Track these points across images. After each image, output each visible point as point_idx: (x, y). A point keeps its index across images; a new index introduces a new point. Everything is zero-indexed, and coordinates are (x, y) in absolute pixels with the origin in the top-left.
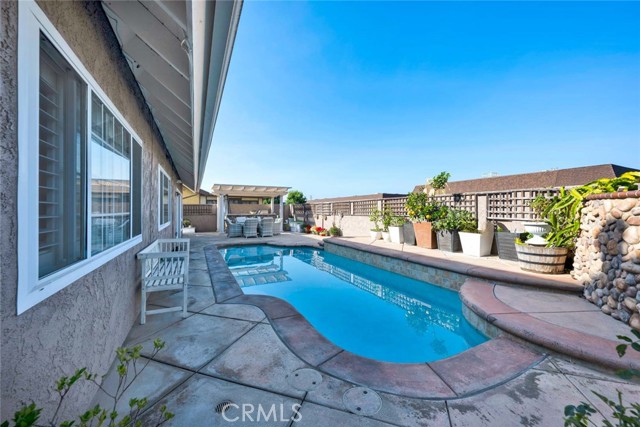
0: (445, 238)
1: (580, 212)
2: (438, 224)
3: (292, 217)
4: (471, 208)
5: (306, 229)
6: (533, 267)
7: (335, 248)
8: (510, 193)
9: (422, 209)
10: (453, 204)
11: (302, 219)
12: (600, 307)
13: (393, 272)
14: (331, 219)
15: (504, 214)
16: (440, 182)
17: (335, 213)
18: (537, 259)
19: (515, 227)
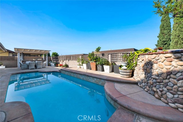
0: (99, 67)
1: (137, 59)
2: (97, 63)
3: (51, 61)
4: (107, 58)
5: (56, 65)
6: (124, 76)
7: (64, 72)
8: (117, 54)
9: (93, 58)
10: (102, 57)
11: (55, 62)
12: (144, 89)
13: (83, 80)
14: (65, 61)
15: (115, 60)
16: (98, 50)
17: (66, 59)
18: (125, 74)
19: (118, 64)
